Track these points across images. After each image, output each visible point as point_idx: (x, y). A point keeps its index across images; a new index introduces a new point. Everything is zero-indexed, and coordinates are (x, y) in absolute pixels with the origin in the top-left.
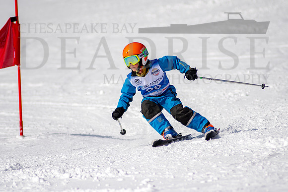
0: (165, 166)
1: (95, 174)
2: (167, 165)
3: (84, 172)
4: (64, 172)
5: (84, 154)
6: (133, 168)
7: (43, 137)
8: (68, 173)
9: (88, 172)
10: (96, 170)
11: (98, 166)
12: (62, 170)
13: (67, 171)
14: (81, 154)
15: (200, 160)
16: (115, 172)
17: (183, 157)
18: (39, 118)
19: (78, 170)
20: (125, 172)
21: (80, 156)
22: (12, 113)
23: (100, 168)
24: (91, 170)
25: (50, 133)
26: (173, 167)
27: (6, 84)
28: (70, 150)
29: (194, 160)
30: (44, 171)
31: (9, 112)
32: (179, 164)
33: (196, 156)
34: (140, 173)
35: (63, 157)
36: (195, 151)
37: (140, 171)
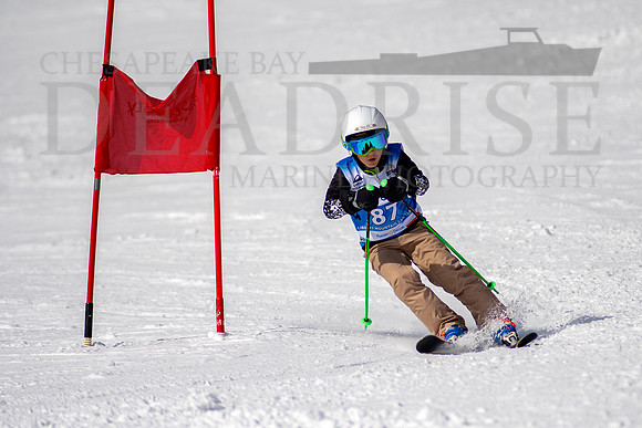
0: (554, 407)
1: (392, 421)
2: (560, 405)
3: (368, 418)
4: (322, 416)
5: (366, 377)
6: (481, 410)
7: (270, 337)
8: (329, 418)
9: (376, 417)
10: (395, 413)
11: (400, 405)
12: (316, 413)
13: (328, 414)
14: (359, 376)
15: (635, 395)
16: (441, 418)
17: (597, 386)
18: (258, 292)
19: (354, 414)
20: (462, 420)
21: (355, 381)
22: (196, 280)
23: (403, 409)
24: (383, 413)
25: (284, 327)
26: (572, 409)
27: (181, 215)
28: (331, 366)
29: (622, 395)
30: (275, 413)
31: (189, 279)
32: (587, 403)
33: (626, 385)
34: (496, 421)
35: (318, 382)
36: (623, 373)
37: (497, 418)
